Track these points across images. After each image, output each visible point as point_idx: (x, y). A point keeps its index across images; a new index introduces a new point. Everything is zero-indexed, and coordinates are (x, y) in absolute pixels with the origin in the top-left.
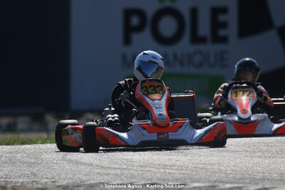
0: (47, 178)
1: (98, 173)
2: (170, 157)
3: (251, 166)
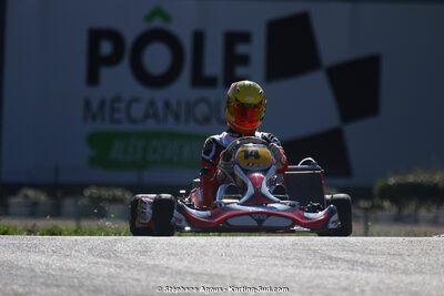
1: (43, 284)
2: (157, 263)
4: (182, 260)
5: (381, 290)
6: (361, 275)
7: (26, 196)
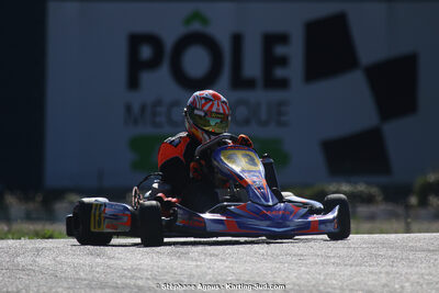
3: (322, 278)
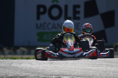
0: (3, 74)
1: (25, 72)
4: (61, 65)
5: (115, 72)
6: (109, 68)
7: (21, 50)
